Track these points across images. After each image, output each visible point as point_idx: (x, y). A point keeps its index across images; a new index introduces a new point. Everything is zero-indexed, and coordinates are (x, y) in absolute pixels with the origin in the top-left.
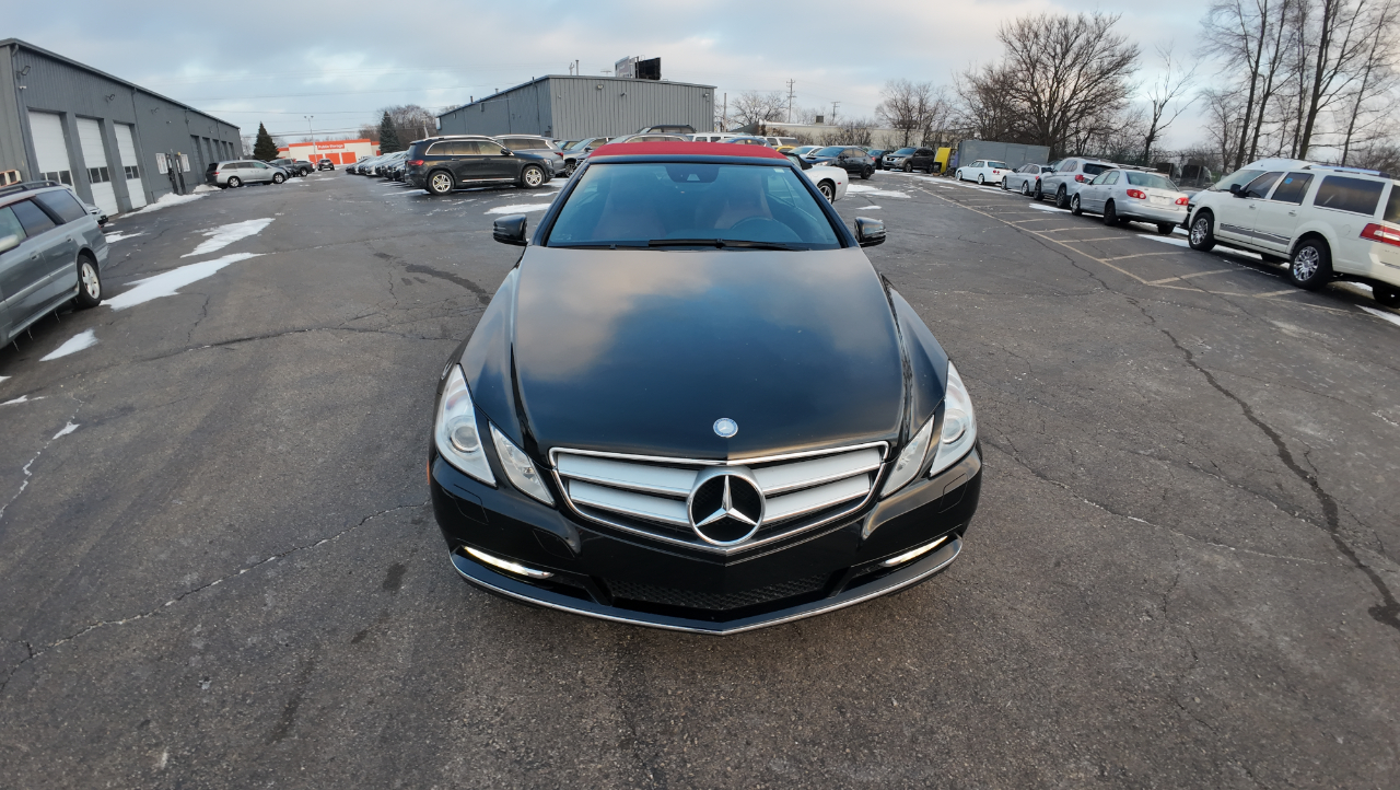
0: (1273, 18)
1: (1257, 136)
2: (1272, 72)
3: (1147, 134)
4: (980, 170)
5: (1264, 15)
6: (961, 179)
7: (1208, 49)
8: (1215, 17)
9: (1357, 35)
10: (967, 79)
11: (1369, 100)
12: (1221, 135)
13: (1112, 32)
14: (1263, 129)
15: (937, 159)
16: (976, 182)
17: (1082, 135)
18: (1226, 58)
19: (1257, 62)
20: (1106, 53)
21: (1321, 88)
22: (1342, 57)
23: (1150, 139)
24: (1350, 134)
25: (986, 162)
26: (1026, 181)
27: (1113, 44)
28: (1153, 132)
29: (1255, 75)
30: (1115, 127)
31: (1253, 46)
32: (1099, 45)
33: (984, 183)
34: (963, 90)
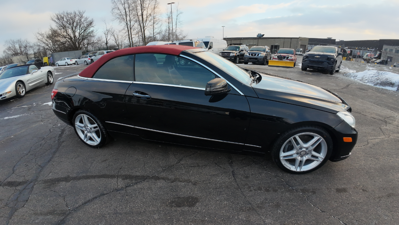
0: (127, 10)
1: (132, 38)
2: (130, 23)
3: (106, 42)
4: (65, 61)
5: (125, 9)
6: (59, 66)
7: (114, 19)
8: (113, 10)
9: (149, 12)
10: (39, 35)
11: (156, 26)
12: (115, 40)
13: (85, 15)
14: (133, 36)
15: (44, 62)
16: (66, 65)
17: (86, 46)
18: (119, 20)
19: (127, 21)
20: (85, 22)
21: (144, 25)
22: (147, 17)
23: (107, 43)
24: (154, 34)
25: (66, 58)
26: (85, 61)
27: (86, 19)
28: (107, 41)
29: (127, 24)
30: (95, 42)
31: (124, 17)
32: (82, 20)
33: (68, 65)
34: (39, 38)
